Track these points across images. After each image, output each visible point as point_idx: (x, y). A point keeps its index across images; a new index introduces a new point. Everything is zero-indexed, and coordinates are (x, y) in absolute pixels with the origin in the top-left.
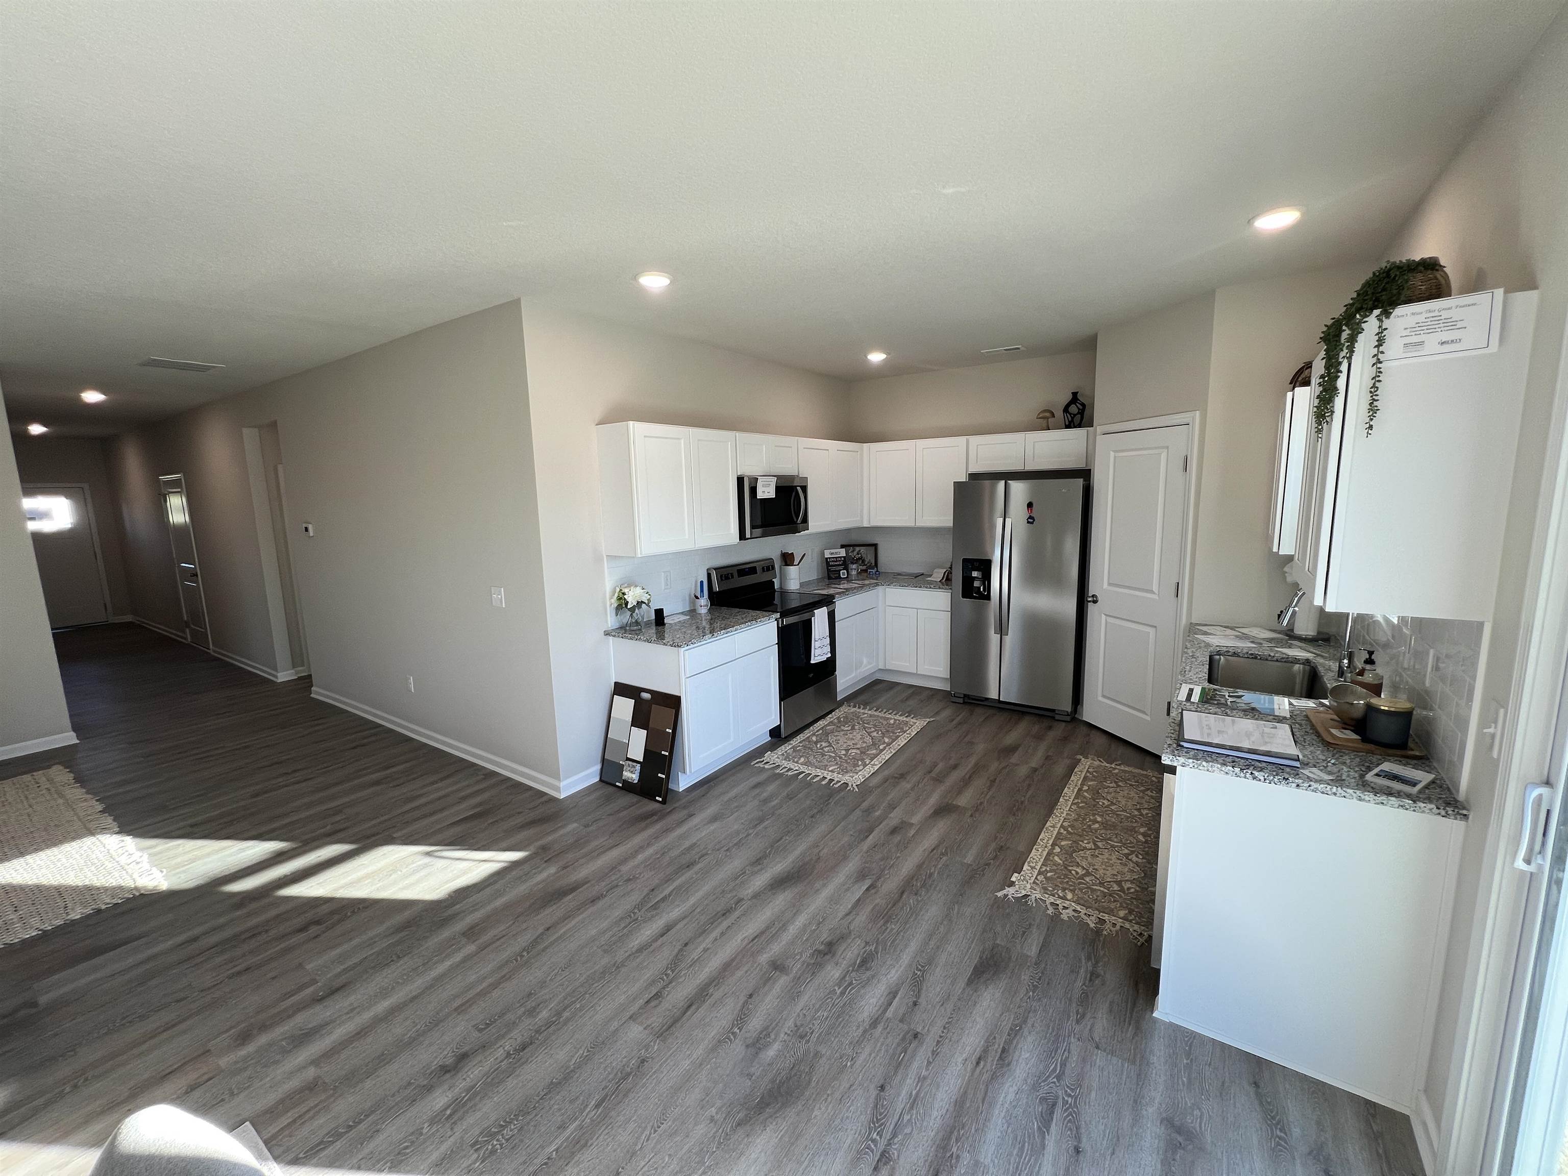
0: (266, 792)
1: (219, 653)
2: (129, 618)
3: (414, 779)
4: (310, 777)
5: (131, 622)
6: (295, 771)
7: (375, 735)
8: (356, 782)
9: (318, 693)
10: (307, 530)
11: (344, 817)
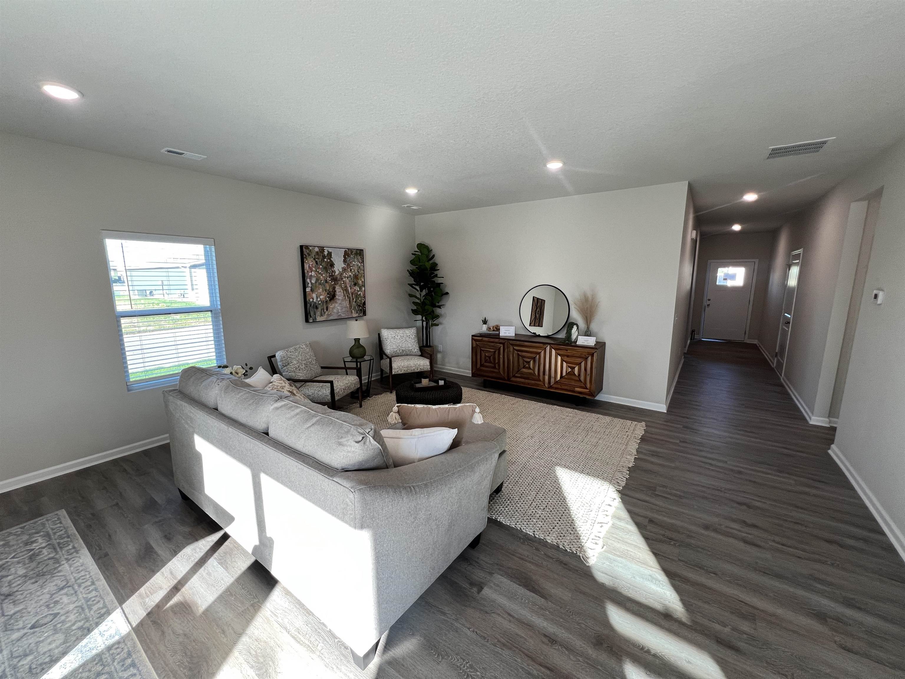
0: (715, 530)
1: (785, 382)
2: (755, 342)
3: (879, 661)
4: (759, 543)
5: (755, 345)
6: (754, 526)
7: (865, 540)
8: (800, 592)
9: (834, 452)
10: (876, 296)
11: (752, 632)
